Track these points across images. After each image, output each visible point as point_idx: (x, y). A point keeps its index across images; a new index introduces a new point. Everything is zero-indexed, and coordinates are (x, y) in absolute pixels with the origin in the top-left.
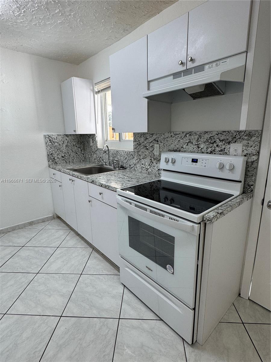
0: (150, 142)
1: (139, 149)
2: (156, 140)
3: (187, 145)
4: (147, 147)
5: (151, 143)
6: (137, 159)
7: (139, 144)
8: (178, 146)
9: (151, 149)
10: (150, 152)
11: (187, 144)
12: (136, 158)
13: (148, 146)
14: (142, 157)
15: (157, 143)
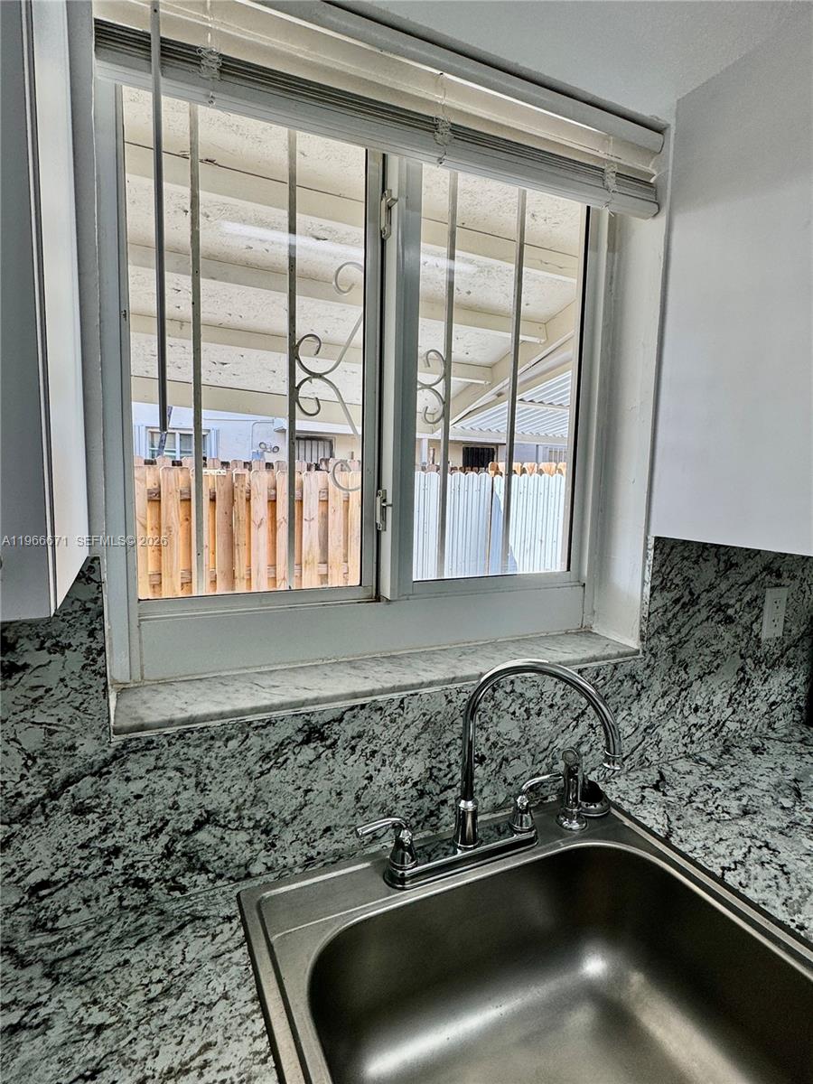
1: (684, 631)
7: (686, 599)
9: (747, 618)
13: (732, 602)
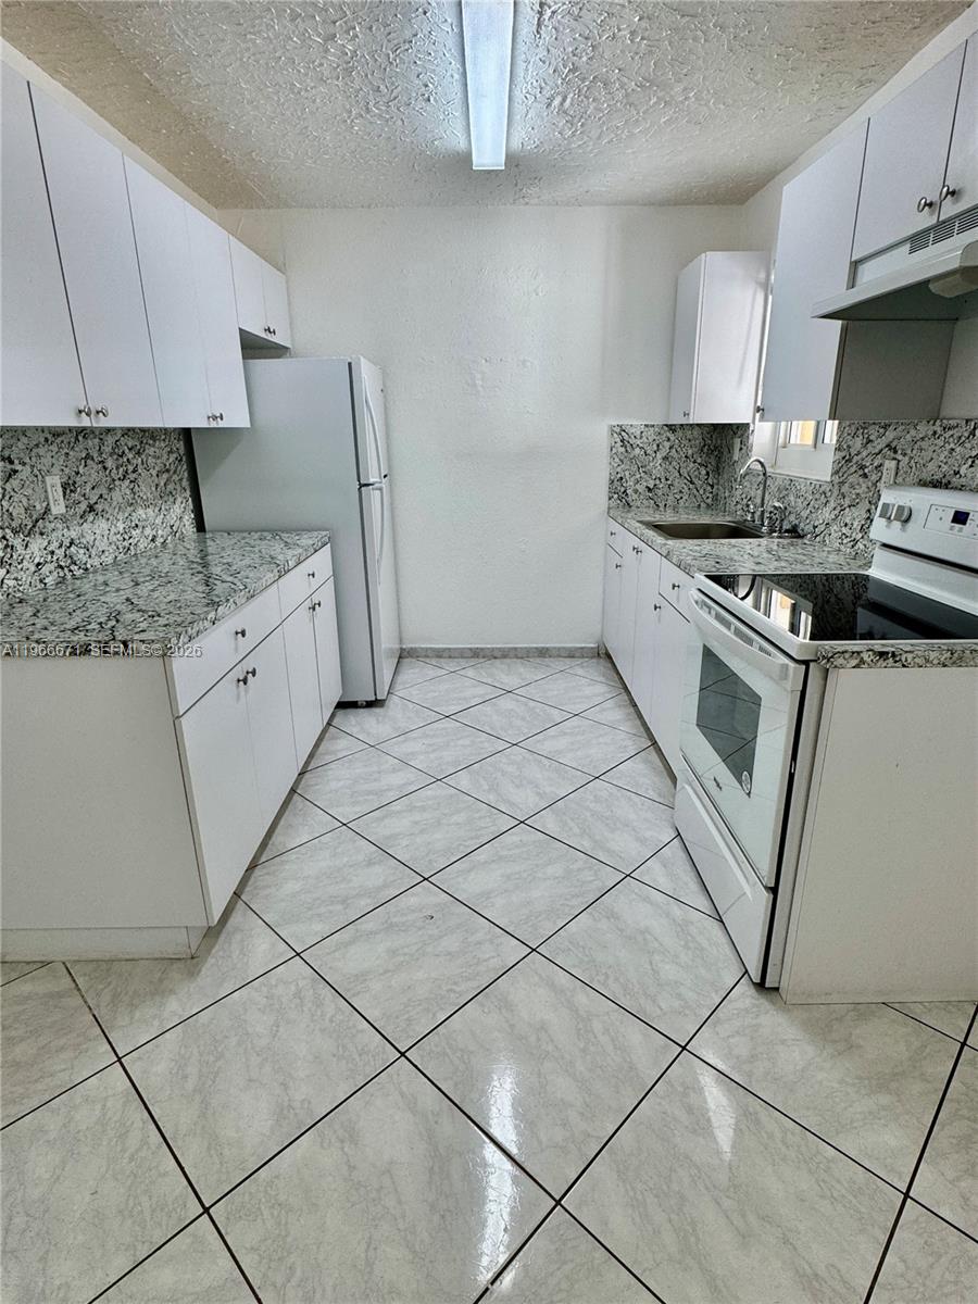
0: (877, 451)
2: (893, 445)
3: (971, 466)
4: (866, 471)
5: (879, 456)
6: (834, 509)
8: (945, 468)
9: (874, 477)
10: (870, 484)
11: (973, 462)
12: (832, 504)
13: (868, 464)
14: (847, 502)
15: (892, 455)
